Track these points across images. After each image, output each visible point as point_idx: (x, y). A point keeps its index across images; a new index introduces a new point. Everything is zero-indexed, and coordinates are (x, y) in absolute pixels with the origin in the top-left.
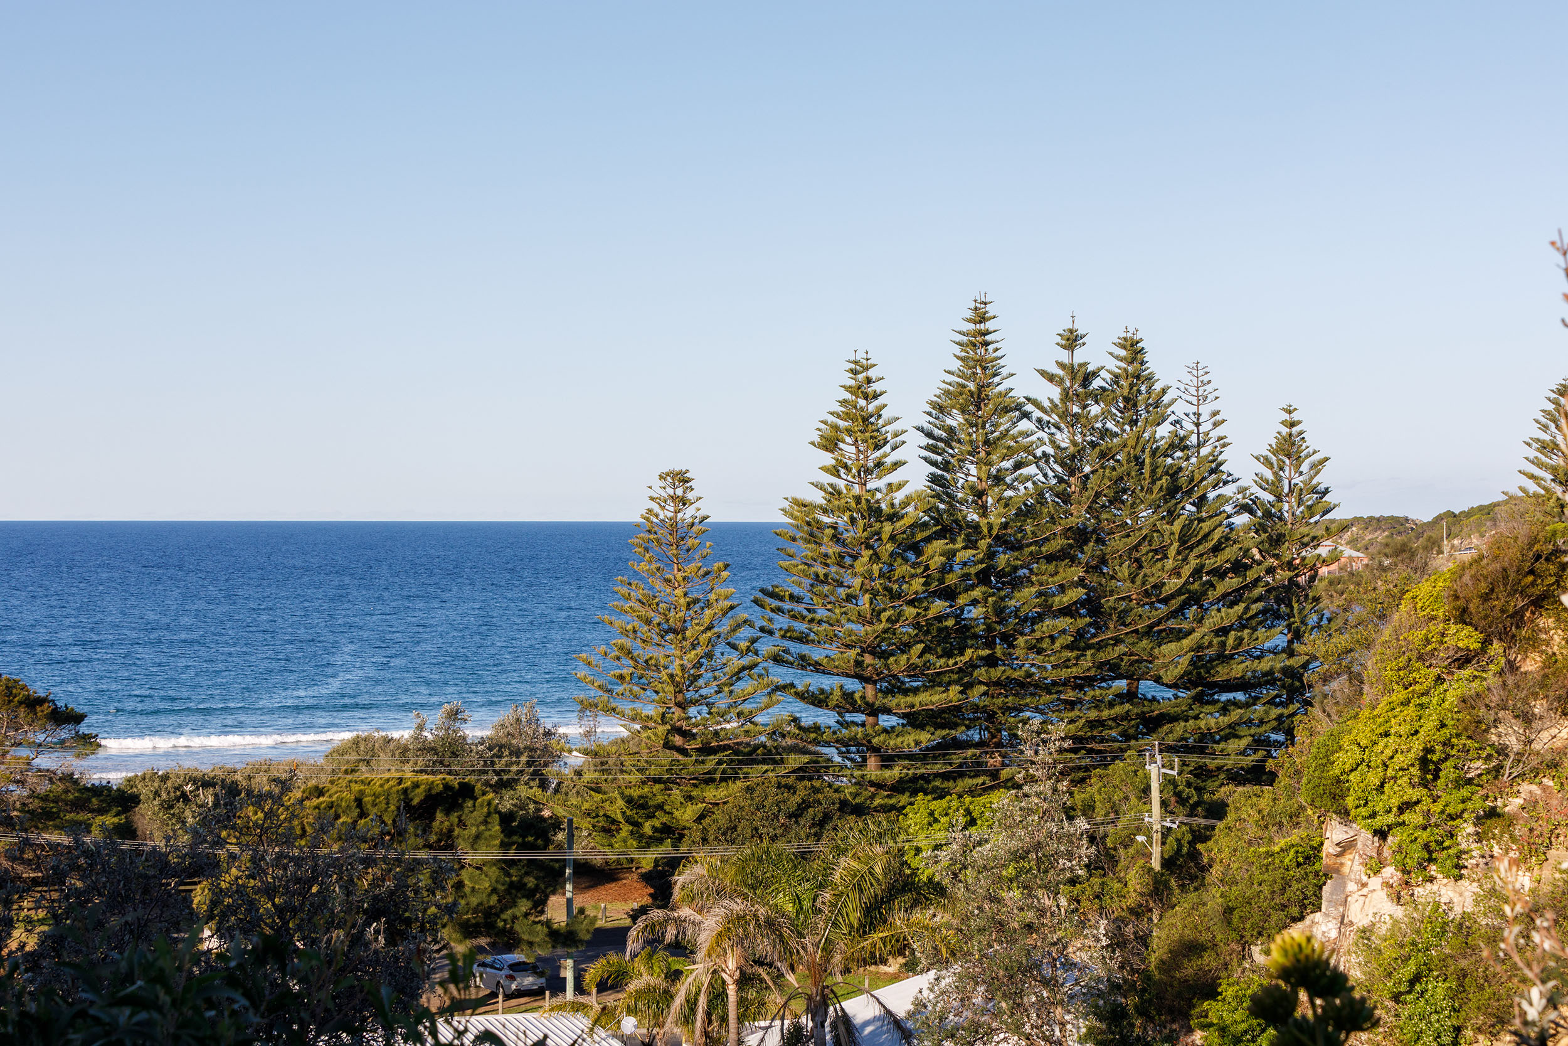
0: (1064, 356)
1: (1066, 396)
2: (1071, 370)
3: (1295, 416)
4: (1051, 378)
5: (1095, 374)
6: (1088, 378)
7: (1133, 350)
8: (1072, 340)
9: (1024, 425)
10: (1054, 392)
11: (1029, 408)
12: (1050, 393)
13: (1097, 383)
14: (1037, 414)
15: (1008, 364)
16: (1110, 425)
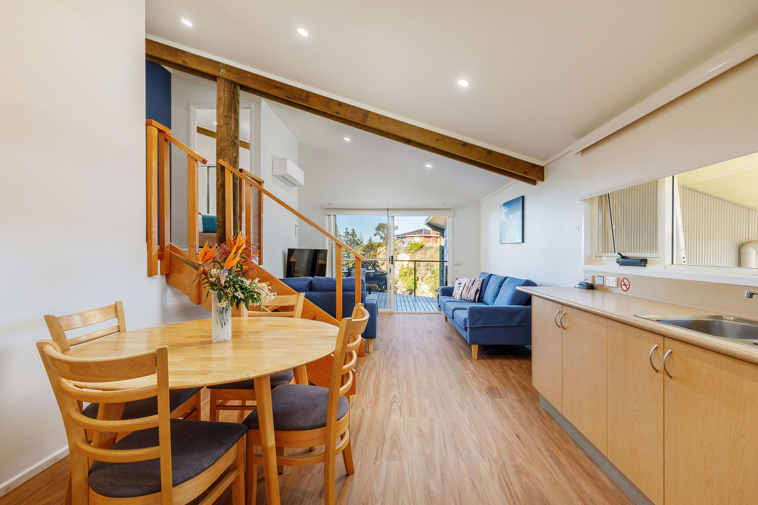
0: (346, 231)
1: (346, 235)
2: (346, 232)
3: (371, 237)
4: (344, 233)
5: (349, 232)
6: (348, 233)
7: (353, 230)
8: (347, 229)
9: (342, 237)
10: (345, 234)
11: (342, 236)
12: (344, 234)
13: (349, 234)
14: (343, 236)
15: (339, 231)
16: (351, 238)
